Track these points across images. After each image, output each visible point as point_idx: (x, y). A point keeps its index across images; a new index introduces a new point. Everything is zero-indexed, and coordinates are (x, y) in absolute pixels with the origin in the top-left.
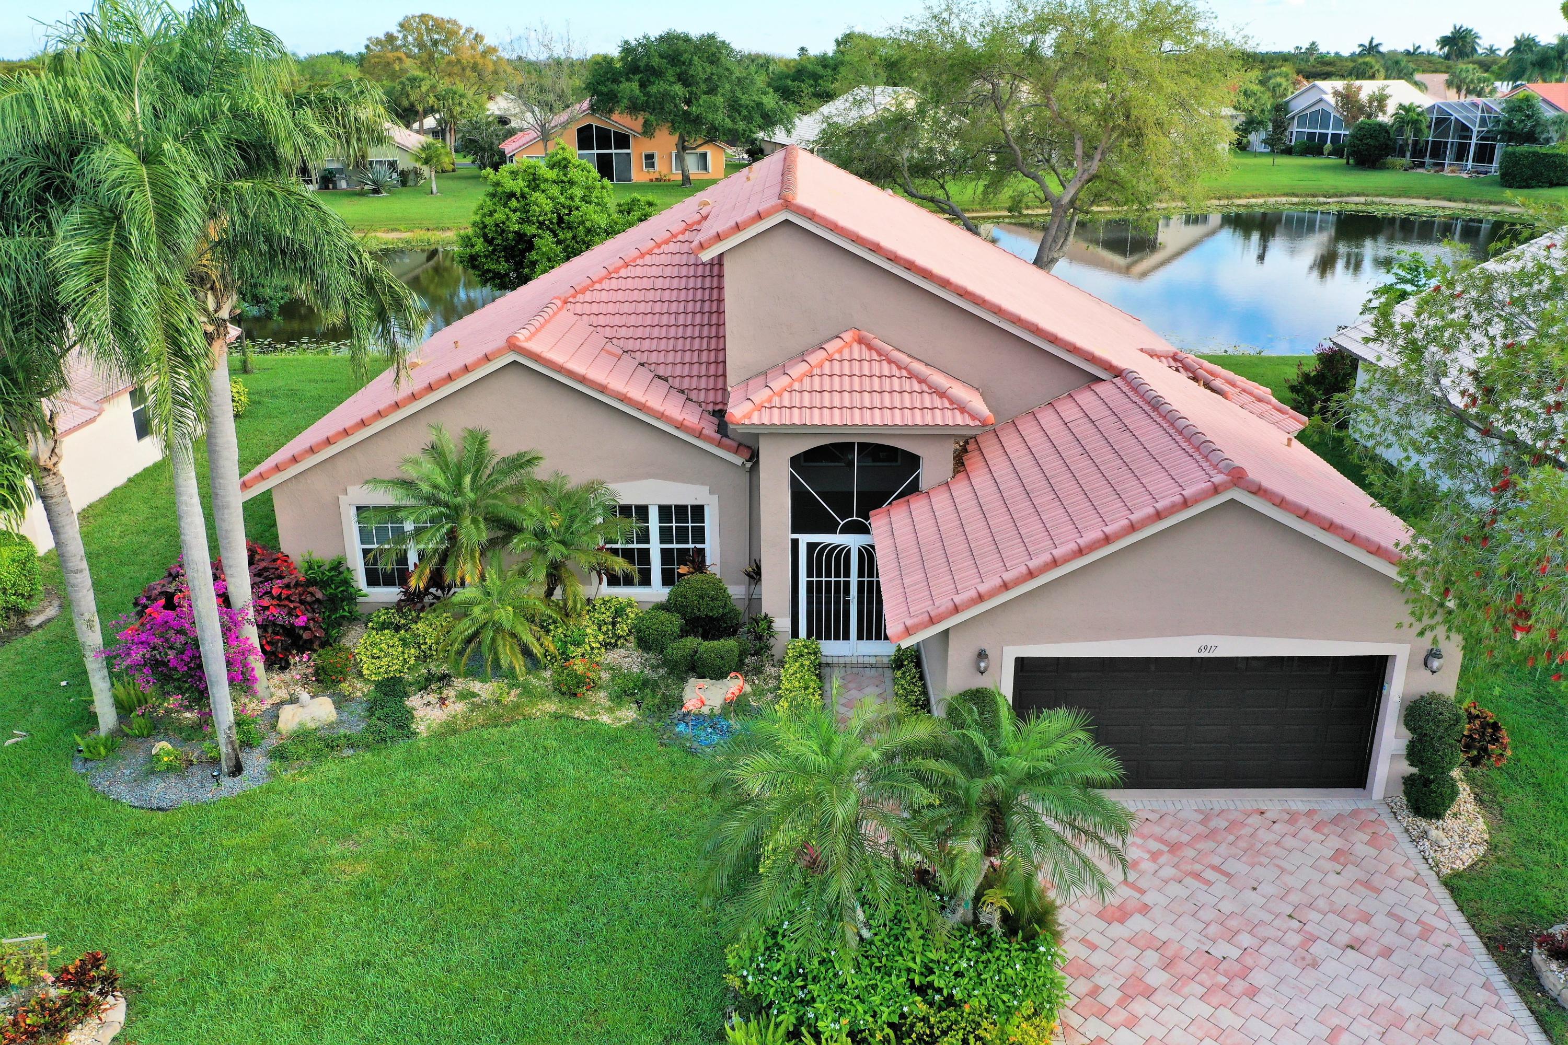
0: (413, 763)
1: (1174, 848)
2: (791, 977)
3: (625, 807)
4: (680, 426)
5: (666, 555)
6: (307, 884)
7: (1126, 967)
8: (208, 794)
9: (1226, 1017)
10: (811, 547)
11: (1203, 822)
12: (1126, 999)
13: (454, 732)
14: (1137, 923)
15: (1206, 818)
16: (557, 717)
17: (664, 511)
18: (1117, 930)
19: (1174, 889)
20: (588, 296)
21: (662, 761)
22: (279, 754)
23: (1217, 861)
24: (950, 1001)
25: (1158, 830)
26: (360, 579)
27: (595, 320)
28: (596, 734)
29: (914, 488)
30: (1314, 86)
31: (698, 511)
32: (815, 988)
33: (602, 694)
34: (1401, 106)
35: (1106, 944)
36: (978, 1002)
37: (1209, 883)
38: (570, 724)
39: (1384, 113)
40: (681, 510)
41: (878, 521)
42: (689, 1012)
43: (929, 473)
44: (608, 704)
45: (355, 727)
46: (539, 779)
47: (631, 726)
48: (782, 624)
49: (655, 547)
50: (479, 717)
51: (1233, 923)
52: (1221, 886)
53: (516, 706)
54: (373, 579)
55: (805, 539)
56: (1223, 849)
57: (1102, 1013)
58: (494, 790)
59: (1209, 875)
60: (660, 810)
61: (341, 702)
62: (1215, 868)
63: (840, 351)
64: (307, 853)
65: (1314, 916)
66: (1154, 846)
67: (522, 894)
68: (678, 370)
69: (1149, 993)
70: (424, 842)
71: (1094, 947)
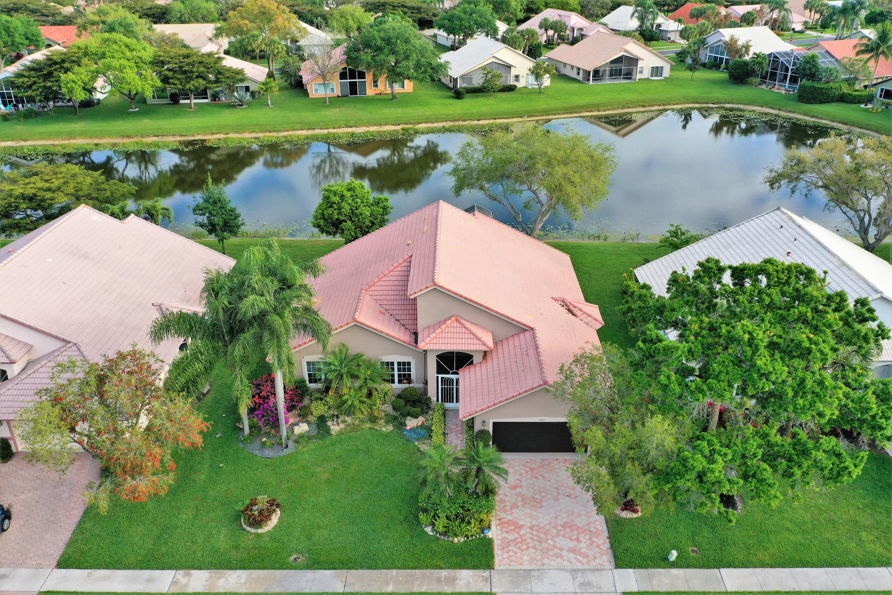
0: (333, 444)
1: (532, 470)
2: (434, 504)
3: (392, 457)
4: (404, 342)
5: (399, 375)
6: (314, 479)
7: (513, 501)
8: (281, 454)
9: (534, 513)
10: (442, 378)
11: (541, 463)
12: (512, 508)
13: (342, 434)
14: (519, 490)
15: (543, 460)
16: (370, 429)
17: (399, 364)
18: (513, 492)
19: (530, 481)
20: (373, 288)
21: (400, 443)
22: (296, 442)
23: (542, 473)
24: (468, 510)
25: (529, 464)
26: (307, 382)
27: (376, 298)
28: (381, 434)
29: (472, 363)
30: (718, 32)
31: (409, 364)
32: (439, 507)
33: (382, 421)
34: (755, 54)
35: (509, 495)
36: (474, 510)
37: (538, 479)
38: (374, 431)
39: (748, 55)
40: (404, 363)
41: (460, 371)
42: (410, 511)
43: (476, 359)
44: (384, 424)
45: (314, 433)
46: (368, 449)
47: (391, 432)
48: (434, 399)
49: (396, 373)
50: (349, 429)
51: (542, 490)
52: (541, 480)
53: (359, 425)
54: (310, 381)
55: (440, 376)
56: (544, 470)
57: (505, 512)
58: (357, 453)
59: (539, 477)
60: (401, 459)
61: (308, 423)
62: (541, 475)
63: (451, 324)
64: (312, 471)
65: (562, 488)
66: (527, 469)
67: (368, 482)
68: (403, 317)
69: (517, 507)
70: (340, 468)
71: (506, 496)
